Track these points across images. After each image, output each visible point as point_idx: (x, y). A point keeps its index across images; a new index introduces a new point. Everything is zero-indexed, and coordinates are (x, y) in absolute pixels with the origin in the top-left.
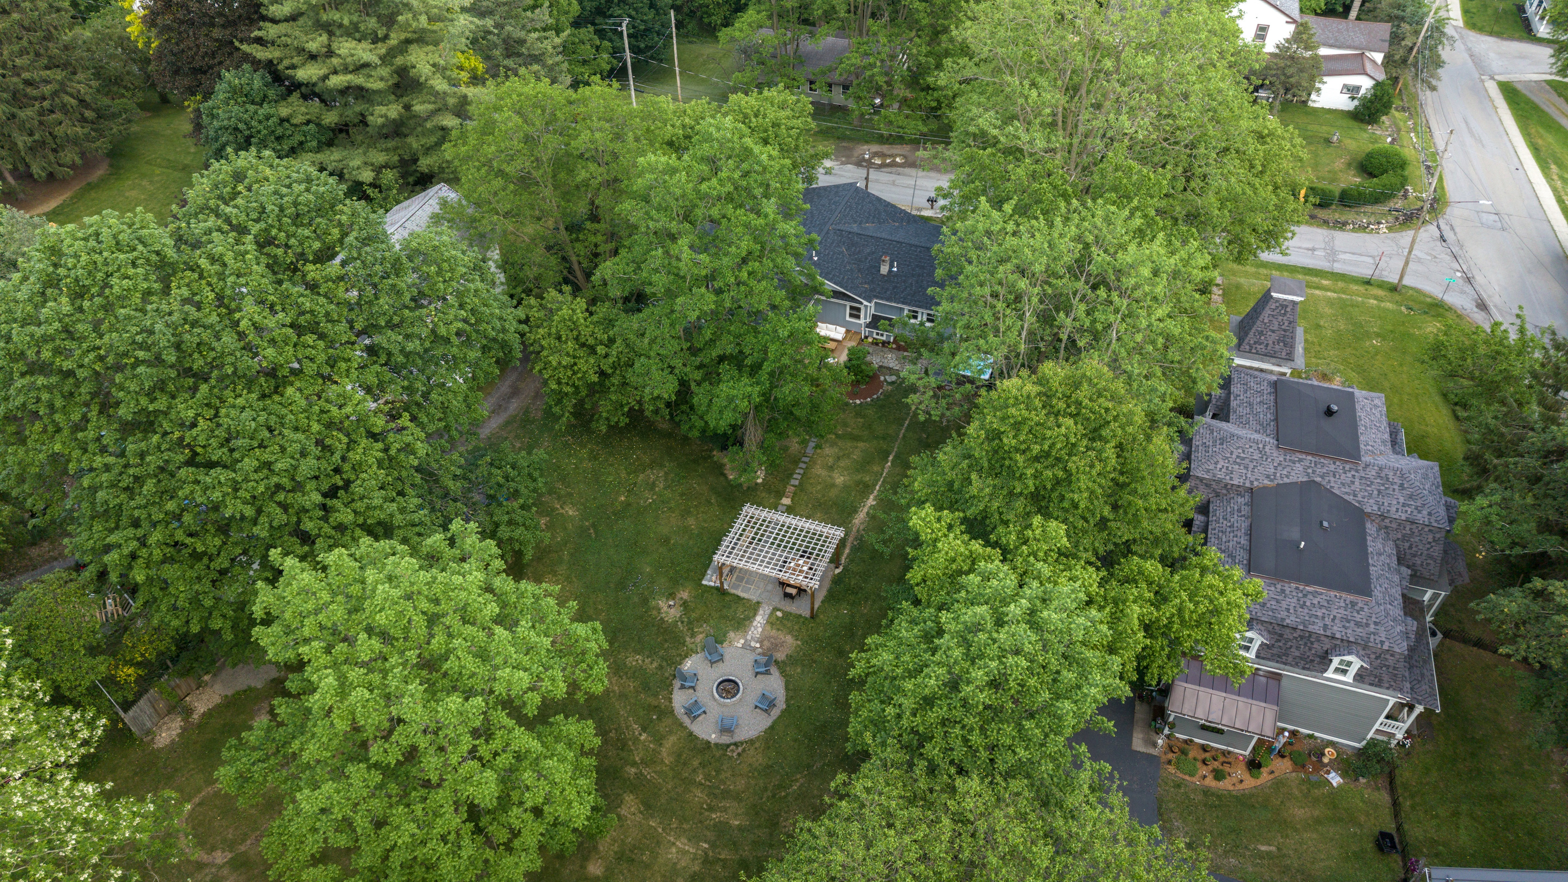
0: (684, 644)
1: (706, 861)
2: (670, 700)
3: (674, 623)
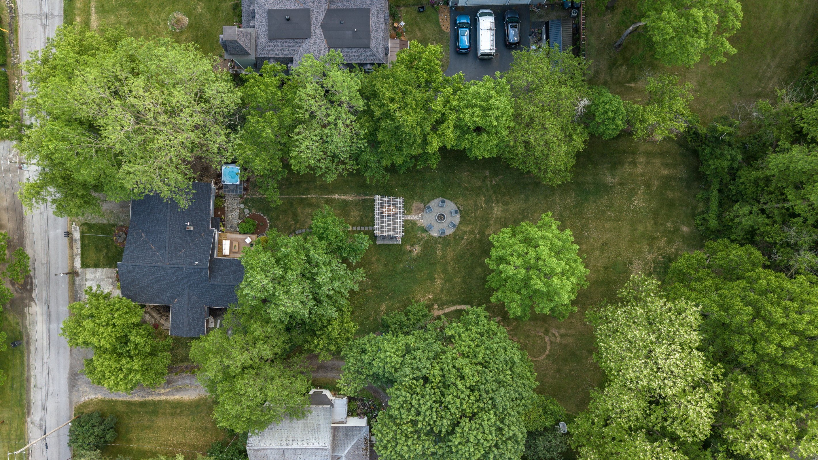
0: (428, 239)
1: (498, 202)
2: (450, 235)
3: (421, 246)
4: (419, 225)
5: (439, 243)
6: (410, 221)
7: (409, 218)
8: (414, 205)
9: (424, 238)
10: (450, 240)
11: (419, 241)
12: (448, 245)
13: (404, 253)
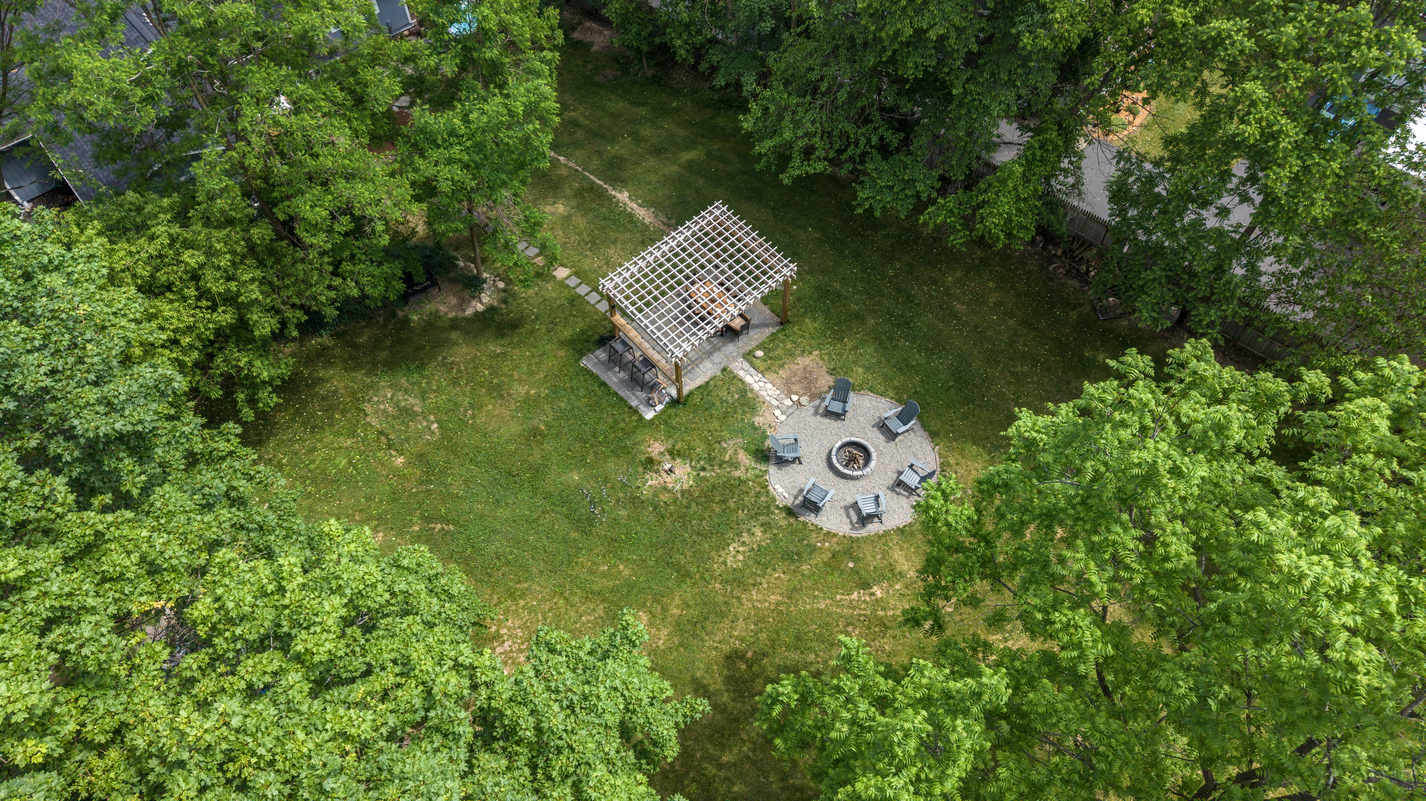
0: (742, 483)
2: (830, 535)
3: (699, 479)
4: (758, 420)
5: (766, 526)
6: (745, 391)
7: (749, 379)
8: (804, 361)
9: (735, 465)
10: (813, 549)
11: (710, 460)
12: (792, 557)
13: (626, 450)
